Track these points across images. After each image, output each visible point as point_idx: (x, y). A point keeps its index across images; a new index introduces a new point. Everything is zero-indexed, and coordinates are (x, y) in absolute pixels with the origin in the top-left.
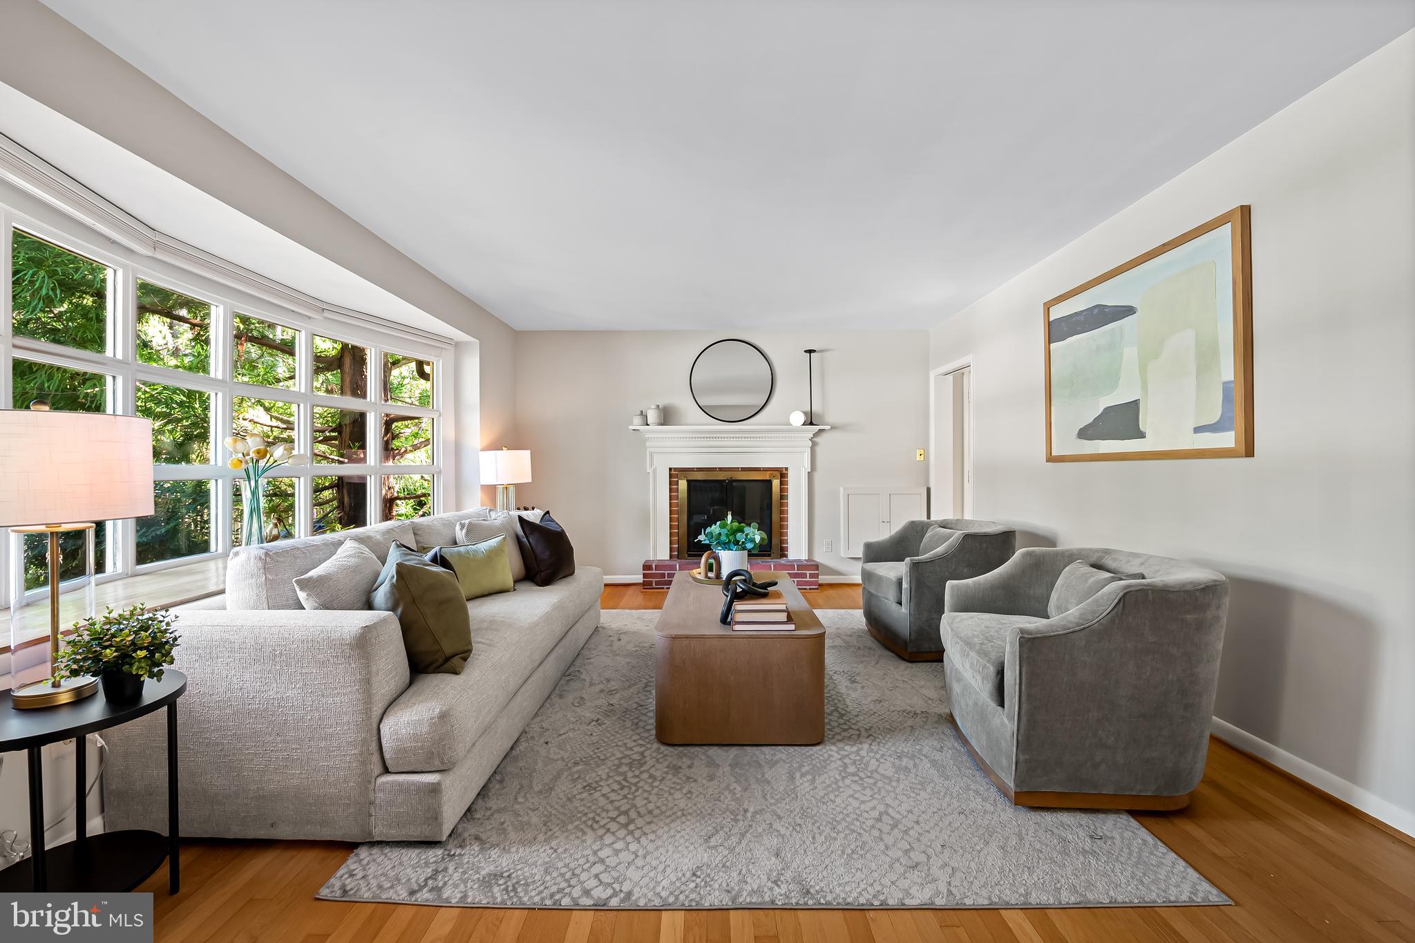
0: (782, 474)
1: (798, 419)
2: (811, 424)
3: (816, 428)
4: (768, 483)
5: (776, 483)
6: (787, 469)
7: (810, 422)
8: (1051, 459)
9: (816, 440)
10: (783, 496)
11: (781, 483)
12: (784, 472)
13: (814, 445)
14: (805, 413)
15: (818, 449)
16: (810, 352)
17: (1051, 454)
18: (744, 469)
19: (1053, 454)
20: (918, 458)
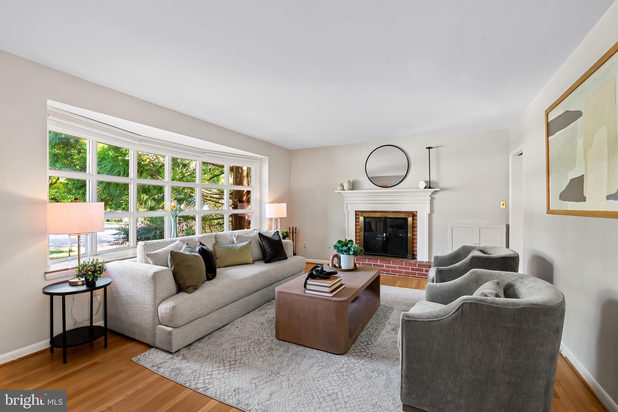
0: (414, 215)
1: (423, 185)
2: (430, 188)
3: (432, 190)
4: (406, 219)
5: (410, 219)
6: (416, 212)
7: (429, 186)
8: (549, 212)
9: (433, 196)
10: (414, 227)
11: (413, 220)
12: (415, 213)
13: (432, 199)
14: (426, 182)
15: (435, 201)
16: (429, 148)
17: (549, 209)
18: (393, 212)
19: (551, 209)
20: (502, 206)
